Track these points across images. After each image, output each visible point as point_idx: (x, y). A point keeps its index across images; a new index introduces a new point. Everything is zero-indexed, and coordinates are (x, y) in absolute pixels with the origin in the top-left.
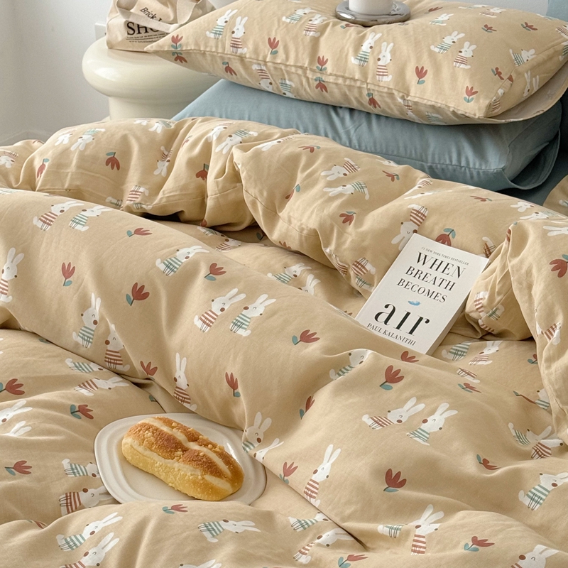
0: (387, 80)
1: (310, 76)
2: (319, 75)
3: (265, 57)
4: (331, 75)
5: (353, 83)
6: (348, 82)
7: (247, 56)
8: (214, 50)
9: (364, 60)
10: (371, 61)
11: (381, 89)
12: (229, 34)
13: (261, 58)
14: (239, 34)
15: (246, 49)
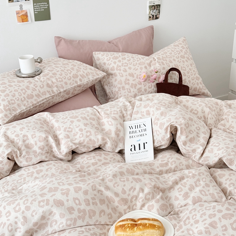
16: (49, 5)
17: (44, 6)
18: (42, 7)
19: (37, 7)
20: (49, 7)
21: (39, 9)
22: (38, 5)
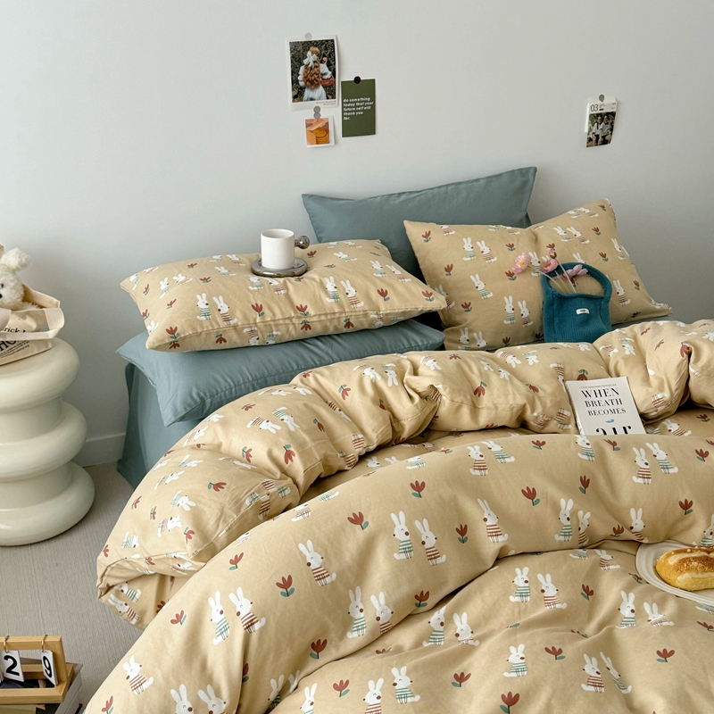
0: (361, 305)
1: (297, 322)
2: (304, 319)
3: (255, 320)
4: (315, 315)
5: (333, 316)
6: (329, 317)
7: (240, 324)
8: (210, 328)
9: (335, 297)
10: (342, 296)
11: (358, 313)
12: (217, 312)
13: (252, 322)
14: (225, 309)
15: (236, 320)
16: (374, 103)
17: (364, 106)
18: (360, 106)
19: (350, 107)
20: (373, 107)
21: (352, 111)
22: (352, 103)
